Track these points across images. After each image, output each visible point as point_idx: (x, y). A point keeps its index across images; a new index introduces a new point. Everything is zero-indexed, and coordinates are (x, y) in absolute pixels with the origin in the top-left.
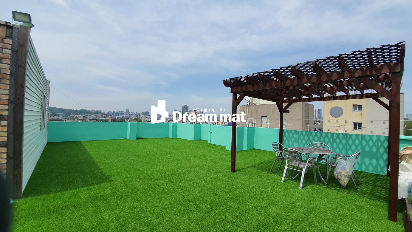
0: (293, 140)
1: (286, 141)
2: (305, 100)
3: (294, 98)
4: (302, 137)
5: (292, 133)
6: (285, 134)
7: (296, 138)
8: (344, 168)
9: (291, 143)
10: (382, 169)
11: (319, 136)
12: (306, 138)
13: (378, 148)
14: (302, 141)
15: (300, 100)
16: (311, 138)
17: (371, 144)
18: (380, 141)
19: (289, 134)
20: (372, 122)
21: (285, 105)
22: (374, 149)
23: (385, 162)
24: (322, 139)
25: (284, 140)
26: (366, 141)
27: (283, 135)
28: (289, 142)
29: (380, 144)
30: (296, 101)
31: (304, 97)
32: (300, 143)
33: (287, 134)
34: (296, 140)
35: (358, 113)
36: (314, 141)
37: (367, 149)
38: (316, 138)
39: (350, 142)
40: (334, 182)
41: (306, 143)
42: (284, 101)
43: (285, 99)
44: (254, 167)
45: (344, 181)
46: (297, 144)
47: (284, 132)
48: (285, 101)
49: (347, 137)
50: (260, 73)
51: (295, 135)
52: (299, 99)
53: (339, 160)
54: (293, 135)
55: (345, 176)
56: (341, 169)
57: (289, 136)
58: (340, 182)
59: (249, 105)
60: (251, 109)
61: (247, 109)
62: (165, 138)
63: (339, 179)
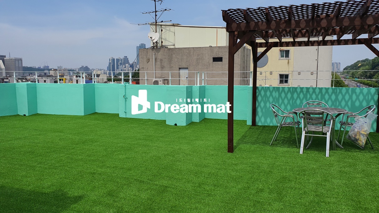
0: (271, 99)
1: (261, 102)
2: (287, 44)
4: (283, 95)
5: (270, 91)
6: (260, 92)
7: (275, 96)
8: (361, 127)
11: (305, 93)
13: (368, 102)
14: (283, 100)
15: (281, 44)
17: (361, 97)
18: (371, 94)
19: (265, 92)
20: (299, 74)
24: (308, 96)
25: (258, 101)
26: (356, 95)
27: (257, 94)
29: (370, 97)
30: (275, 45)
32: (281, 104)
33: (263, 93)
35: (284, 61)
37: (357, 104)
42: (258, 44)
43: (259, 41)
47: (258, 90)
51: (274, 93)
53: (357, 118)
54: (271, 93)
55: (363, 135)
56: (358, 128)
57: (265, 95)
58: (357, 143)
59: (156, 47)
60: (160, 55)
61: (152, 55)
62: (10, 116)
63: (357, 140)
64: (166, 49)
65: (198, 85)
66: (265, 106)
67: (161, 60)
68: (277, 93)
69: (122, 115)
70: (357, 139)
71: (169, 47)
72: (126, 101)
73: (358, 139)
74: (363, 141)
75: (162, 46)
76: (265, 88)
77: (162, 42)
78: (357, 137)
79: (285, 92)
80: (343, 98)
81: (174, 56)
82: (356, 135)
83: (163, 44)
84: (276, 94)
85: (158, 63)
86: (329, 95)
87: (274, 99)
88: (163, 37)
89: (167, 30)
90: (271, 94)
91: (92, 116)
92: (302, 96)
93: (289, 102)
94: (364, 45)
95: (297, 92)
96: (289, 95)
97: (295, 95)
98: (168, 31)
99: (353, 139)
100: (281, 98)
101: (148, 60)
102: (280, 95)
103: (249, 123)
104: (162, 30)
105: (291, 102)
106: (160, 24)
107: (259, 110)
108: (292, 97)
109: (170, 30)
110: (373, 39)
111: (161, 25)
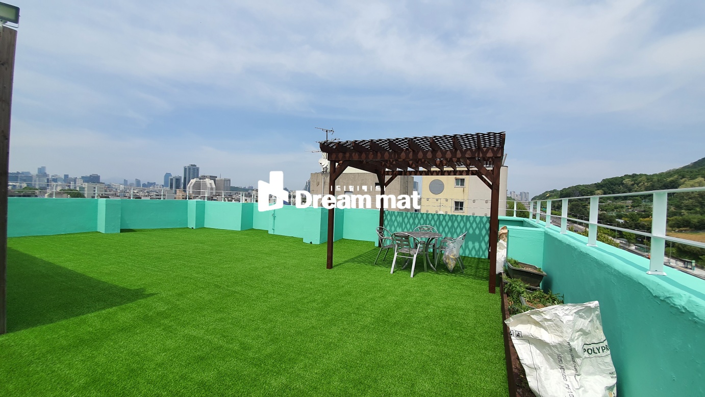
0: (396, 224)
1: (387, 225)
2: (410, 173)
3: (398, 169)
4: (406, 220)
5: (395, 215)
6: (386, 216)
8: (452, 251)
9: (393, 229)
10: (484, 252)
11: (425, 218)
12: (411, 221)
13: (481, 230)
14: (406, 225)
15: (405, 173)
16: (417, 221)
17: (474, 225)
18: (483, 222)
19: (391, 216)
20: (474, 201)
21: (387, 178)
22: (477, 232)
23: (486, 244)
24: (428, 222)
25: (384, 225)
26: (470, 222)
27: (384, 218)
28: (391, 227)
29: (482, 226)
30: (400, 173)
31: (409, 169)
32: (404, 228)
33: (389, 217)
35: (460, 189)
36: (419, 225)
37: (471, 231)
38: (422, 221)
39: (456, 224)
40: (442, 267)
41: (411, 227)
42: (386, 173)
43: (387, 170)
44: (353, 260)
45: (451, 265)
46: (401, 229)
47: (385, 213)
48: (388, 173)
49: (453, 219)
50: (372, 140)
51: (398, 218)
52: (404, 171)
53: (448, 243)
54: (396, 217)
55: (452, 259)
56: (449, 252)
57: (391, 219)
58: (447, 266)
61: (322, 179)
62: (180, 228)
63: (447, 264)
69: (271, 232)
72: (274, 219)
73: (449, 263)
76: (390, 212)
78: (448, 261)
81: (341, 180)
82: (447, 259)
84: (400, 219)
87: (398, 223)
90: (396, 219)
99: (445, 262)
100: (405, 223)
101: (318, 184)
103: (377, 245)
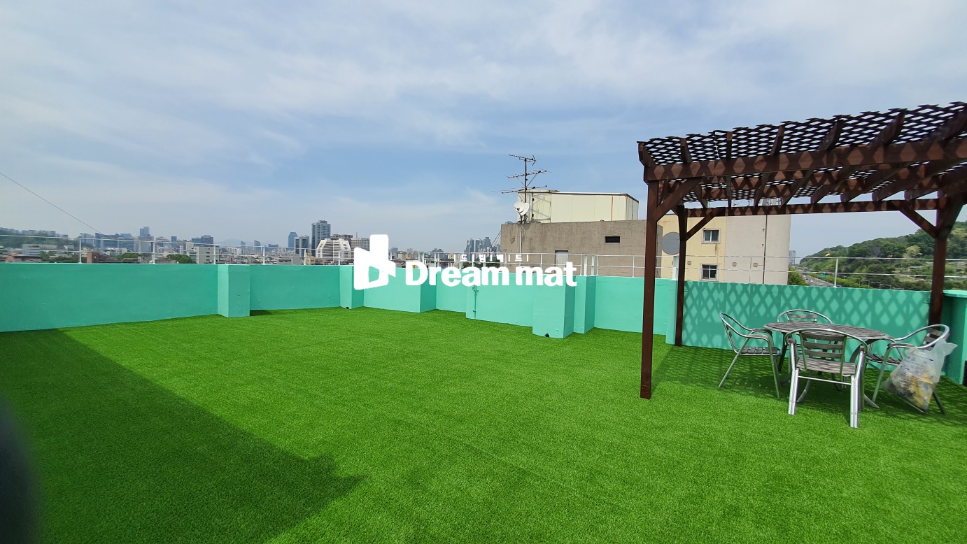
0: (710, 304)
1: (691, 307)
2: (743, 211)
4: (733, 298)
5: (708, 289)
6: (690, 290)
7: (718, 299)
9: (704, 313)
13: (907, 318)
18: (913, 303)
19: (700, 290)
20: (734, 265)
25: (686, 306)
26: (883, 303)
30: (720, 212)
34: (718, 305)
35: (710, 245)
42: (689, 212)
47: (687, 286)
48: (694, 213)
51: (715, 294)
53: (911, 350)
54: (711, 293)
55: (926, 385)
56: (914, 370)
57: (700, 296)
58: (911, 400)
59: (524, 222)
60: (529, 233)
61: (518, 233)
62: (330, 308)
63: (911, 394)
64: (538, 225)
65: (585, 275)
66: (699, 315)
67: (530, 239)
68: (722, 293)
69: (470, 316)
70: (912, 391)
71: (542, 222)
72: (476, 295)
73: (915, 393)
74: (926, 398)
75: (533, 221)
76: (698, 284)
77: (533, 215)
78: (912, 389)
79: (736, 292)
80: (856, 307)
81: (549, 233)
82: (908, 384)
83: (534, 218)
85: (526, 243)
86: (824, 301)
87: (715, 302)
88: (534, 208)
89: (540, 199)
91: (430, 315)
92: (769, 300)
93: (743, 311)
94: (899, 212)
95: (760, 294)
96: (745, 299)
97: (756, 300)
98: (541, 201)
99: (901, 391)
100: (730, 302)
101: (514, 239)
102: (727, 297)
103: (671, 340)
104: (533, 200)
105: (748, 310)
106: (531, 191)
107: (687, 320)
108: (750, 302)
109: (544, 200)
110: (917, 202)
111: (533, 193)
